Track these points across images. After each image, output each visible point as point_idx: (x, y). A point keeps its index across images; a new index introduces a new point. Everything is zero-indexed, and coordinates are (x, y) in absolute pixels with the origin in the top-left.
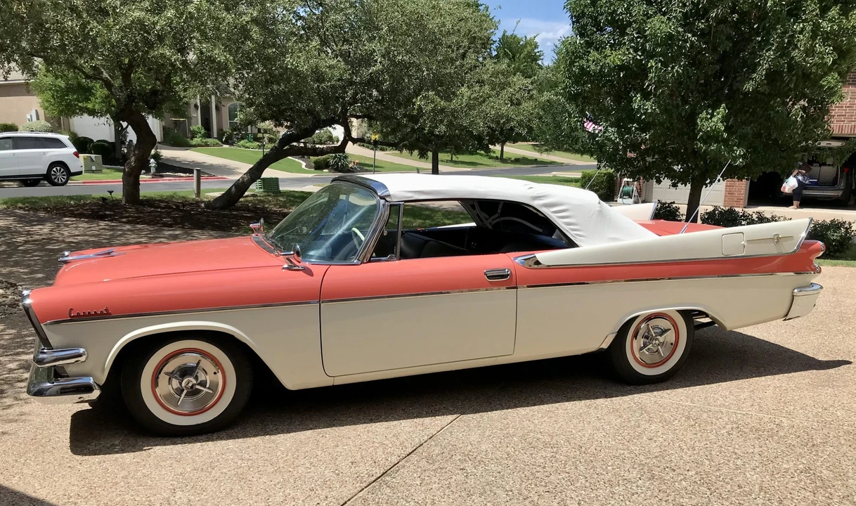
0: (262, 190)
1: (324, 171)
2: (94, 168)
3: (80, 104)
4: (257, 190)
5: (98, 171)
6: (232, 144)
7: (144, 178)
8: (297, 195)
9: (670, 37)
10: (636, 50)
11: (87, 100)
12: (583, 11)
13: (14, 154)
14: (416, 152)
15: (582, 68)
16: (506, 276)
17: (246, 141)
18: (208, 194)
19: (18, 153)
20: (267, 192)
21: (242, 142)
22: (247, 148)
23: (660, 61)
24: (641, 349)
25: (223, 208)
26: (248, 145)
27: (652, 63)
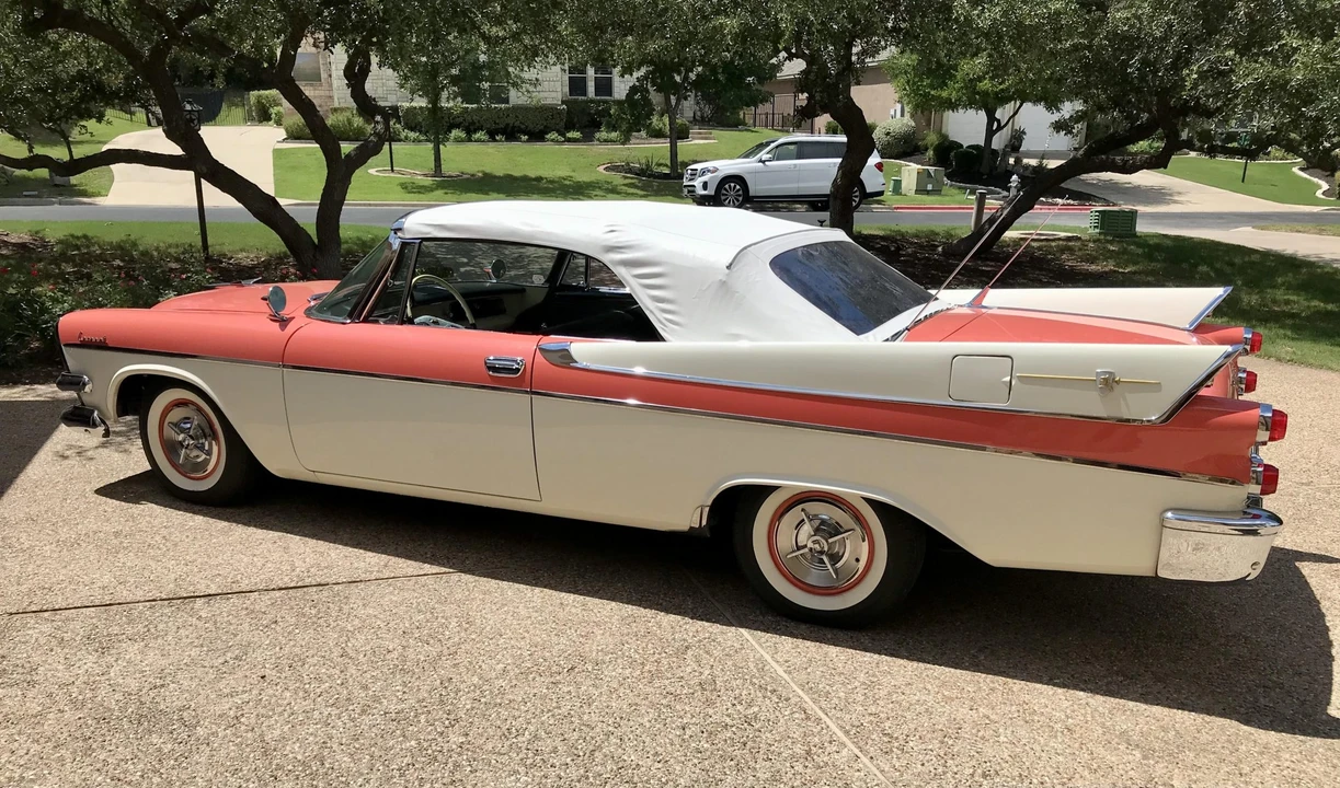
0: (1097, 231)
2: (930, 187)
3: (932, 93)
4: (1091, 231)
5: (936, 192)
7: (992, 204)
11: (943, 85)
13: (795, 165)
16: (515, 371)
19: (800, 165)
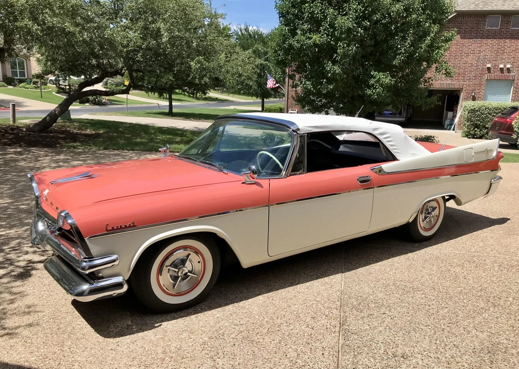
1: (86, 104)
6: (15, 86)
8: (85, 121)
9: (349, 29)
10: (328, 35)
12: (288, 10)
14: (156, 94)
15: (290, 45)
16: (368, 181)
17: (25, 83)
18: (21, 121)
20: (63, 120)
21: (22, 84)
22: (27, 88)
23: (346, 43)
24: (423, 221)
25: (41, 131)
26: (27, 86)
27: (340, 44)
